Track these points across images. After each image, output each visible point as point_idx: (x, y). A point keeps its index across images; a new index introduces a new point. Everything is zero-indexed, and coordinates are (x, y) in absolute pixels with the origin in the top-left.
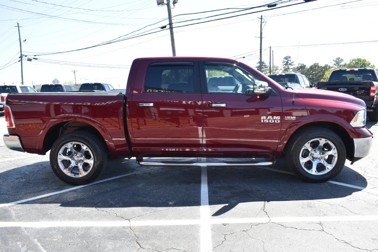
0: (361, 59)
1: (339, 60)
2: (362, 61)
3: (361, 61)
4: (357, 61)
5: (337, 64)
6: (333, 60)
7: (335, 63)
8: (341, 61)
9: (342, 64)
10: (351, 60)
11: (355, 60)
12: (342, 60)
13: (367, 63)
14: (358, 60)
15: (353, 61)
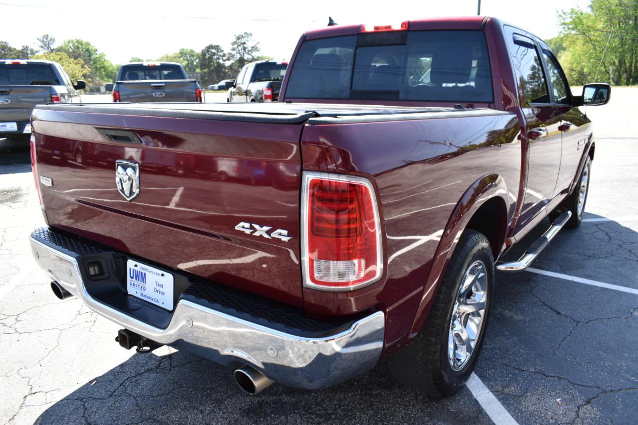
0: (82, 41)
1: (47, 39)
2: (84, 45)
3: (82, 44)
4: (76, 44)
5: (45, 47)
6: (38, 39)
7: (43, 45)
8: (52, 42)
9: (55, 48)
10: (66, 41)
11: (72, 42)
12: (53, 40)
13: (94, 48)
14: (77, 41)
15: (69, 42)
